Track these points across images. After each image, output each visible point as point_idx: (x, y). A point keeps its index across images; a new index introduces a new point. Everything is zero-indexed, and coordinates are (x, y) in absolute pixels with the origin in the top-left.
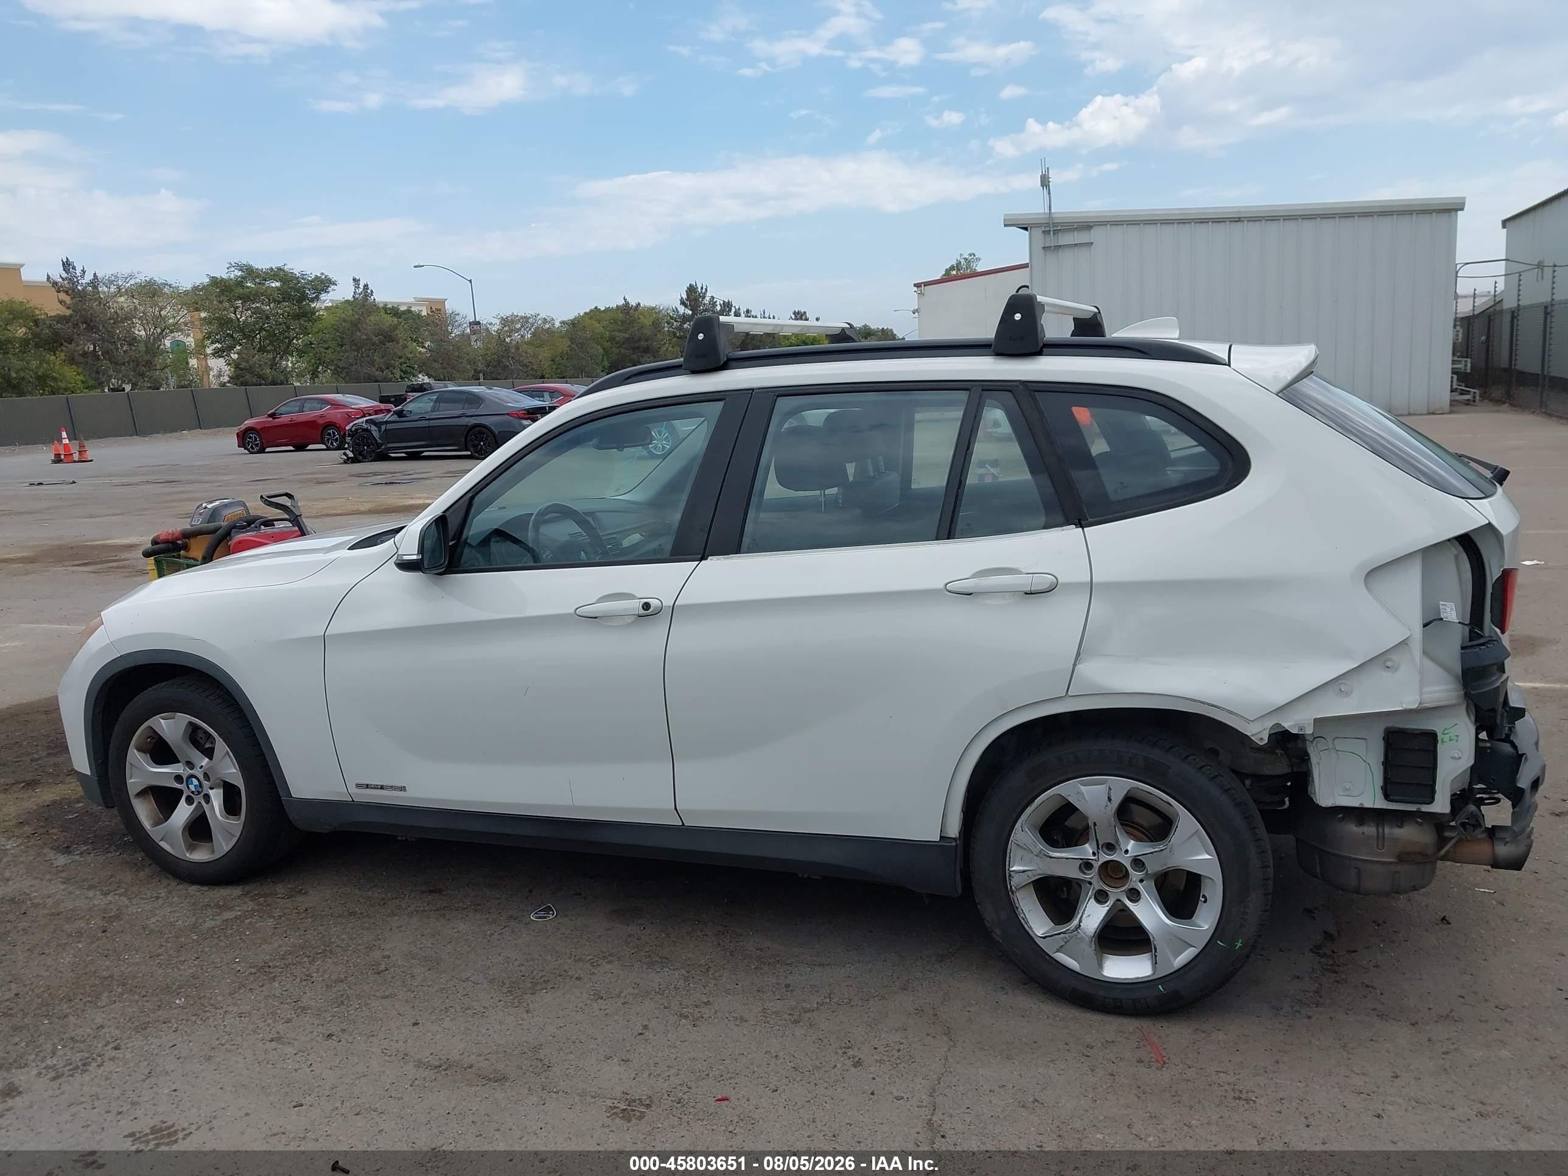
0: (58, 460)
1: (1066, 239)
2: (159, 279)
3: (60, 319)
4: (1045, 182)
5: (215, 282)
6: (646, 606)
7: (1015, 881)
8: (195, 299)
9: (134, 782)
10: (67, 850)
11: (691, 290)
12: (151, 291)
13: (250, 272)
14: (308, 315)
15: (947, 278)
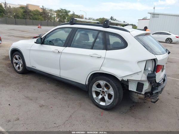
0: (38, 28)
1: (155, 16)
2: (52, 9)
3: (42, 12)
4: (154, 8)
5: (58, 10)
6: (59, 52)
7: (93, 91)
8: (56, 12)
9: (14, 62)
10: (9, 67)
11: (112, 17)
12: (51, 10)
13: (62, 9)
14: (67, 15)
15: (143, 19)
